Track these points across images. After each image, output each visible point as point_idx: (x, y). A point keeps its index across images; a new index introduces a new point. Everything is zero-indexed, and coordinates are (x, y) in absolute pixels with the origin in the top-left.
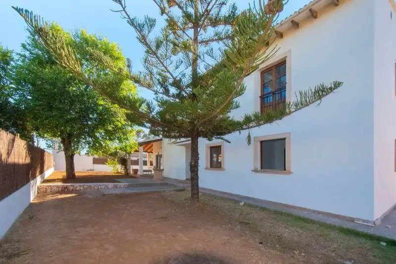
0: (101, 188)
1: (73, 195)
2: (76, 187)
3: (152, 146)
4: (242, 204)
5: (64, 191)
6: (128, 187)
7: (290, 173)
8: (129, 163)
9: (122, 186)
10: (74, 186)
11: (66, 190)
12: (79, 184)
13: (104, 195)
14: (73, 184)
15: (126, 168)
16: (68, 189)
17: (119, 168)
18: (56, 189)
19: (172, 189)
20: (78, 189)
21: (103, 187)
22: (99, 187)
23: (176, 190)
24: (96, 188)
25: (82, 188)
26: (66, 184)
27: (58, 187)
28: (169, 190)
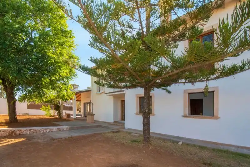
0: (46, 132)
1: (22, 139)
2: (23, 132)
3: (80, 95)
4: (180, 143)
5: (11, 135)
6: (70, 130)
7: (217, 118)
8: (62, 108)
9: (65, 129)
10: (20, 130)
11: (13, 134)
12: (25, 129)
13: (53, 139)
14: (20, 129)
15: (59, 113)
16: (15, 133)
17: (53, 113)
18: (4, 134)
19: (110, 131)
20: (25, 133)
21: (48, 131)
22: (45, 131)
23: (113, 132)
24: (42, 132)
25: (28, 132)
26: (12, 129)
27: (5, 131)
28: (107, 131)
